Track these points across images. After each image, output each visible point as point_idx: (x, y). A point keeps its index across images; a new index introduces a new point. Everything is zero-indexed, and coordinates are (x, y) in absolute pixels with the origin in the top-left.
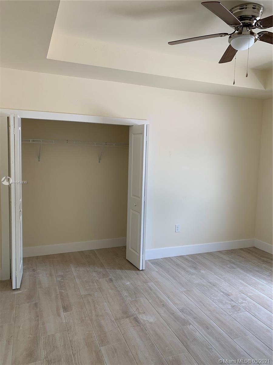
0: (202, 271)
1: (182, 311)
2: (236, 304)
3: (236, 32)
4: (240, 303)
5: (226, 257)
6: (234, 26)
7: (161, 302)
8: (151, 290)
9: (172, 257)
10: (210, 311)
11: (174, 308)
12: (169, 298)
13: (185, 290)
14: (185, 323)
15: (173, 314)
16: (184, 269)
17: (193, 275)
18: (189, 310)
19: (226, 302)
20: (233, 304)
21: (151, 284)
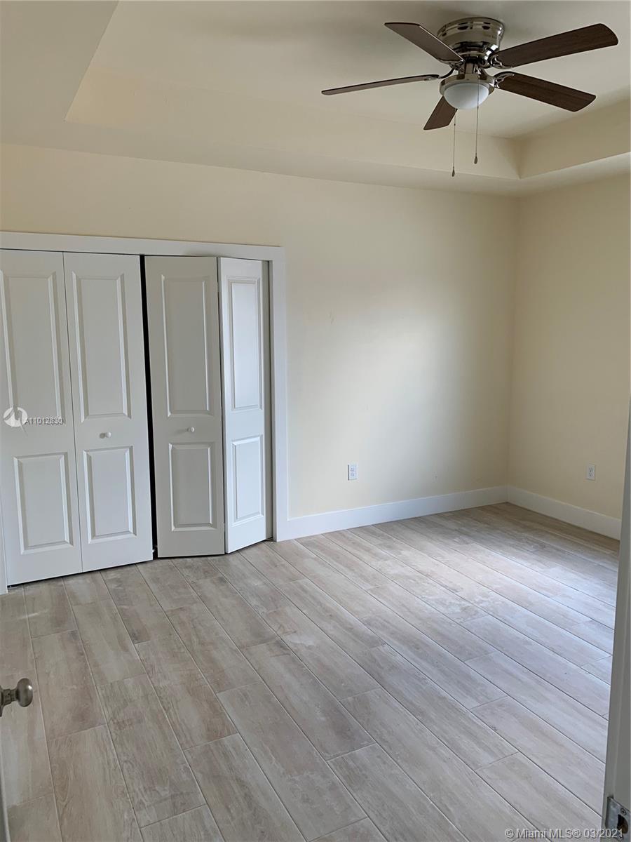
0: (405, 553)
1: (368, 623)
2: (470, 605)
3: (456, 73)
4: (478, 603)
5: (451, 525)
6: (450, 63)
7: (327, 611)
8: (306, 591)
9: (344, 530)
10: (420, 619)
11: (353, 619)
12: (340, 603)
13: (371, 587)
14: (374, 642)
15: (351, 630)
16: (368, 550)
17: (386, 560)
18: (382, 621)
19: (451, 603)
20: (464, 605)
21: (305, 582)
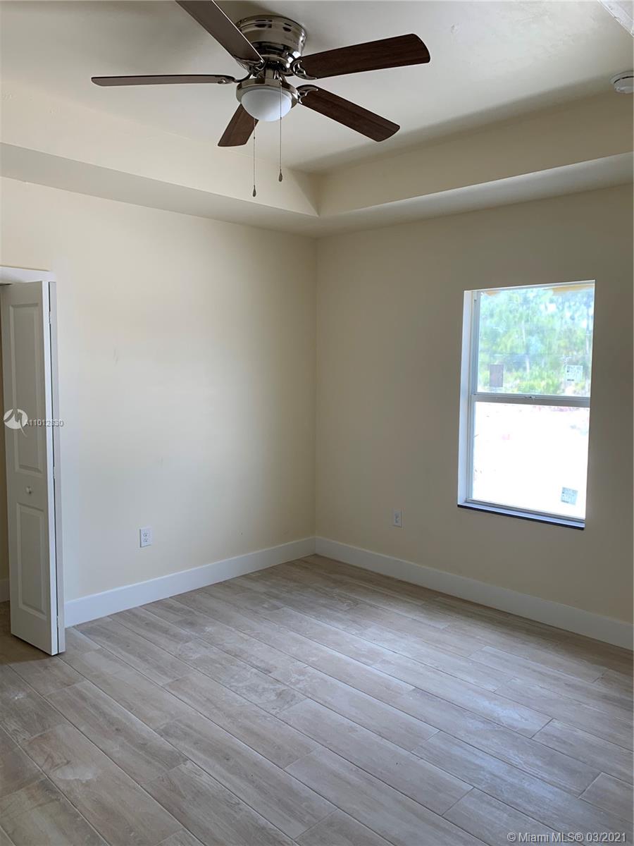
0: (208, 629)
1: (165, 733)
2: (286, 688)
3: (252, 77)
4: (294, 684)
5: (259, 587)
7: (113, 724)
8: (84, 698)
9: (136, 608)
10: (229, 716)
11: (145, 730)
12: (130, 709)
13: (170, 680)
14: (174, 759)
15: (143, 745)
16: (166, 631)
17: (187, 642)
18: (183, 727)
19: (264, 688)
20: (279, 688)
21: (86, 686)
